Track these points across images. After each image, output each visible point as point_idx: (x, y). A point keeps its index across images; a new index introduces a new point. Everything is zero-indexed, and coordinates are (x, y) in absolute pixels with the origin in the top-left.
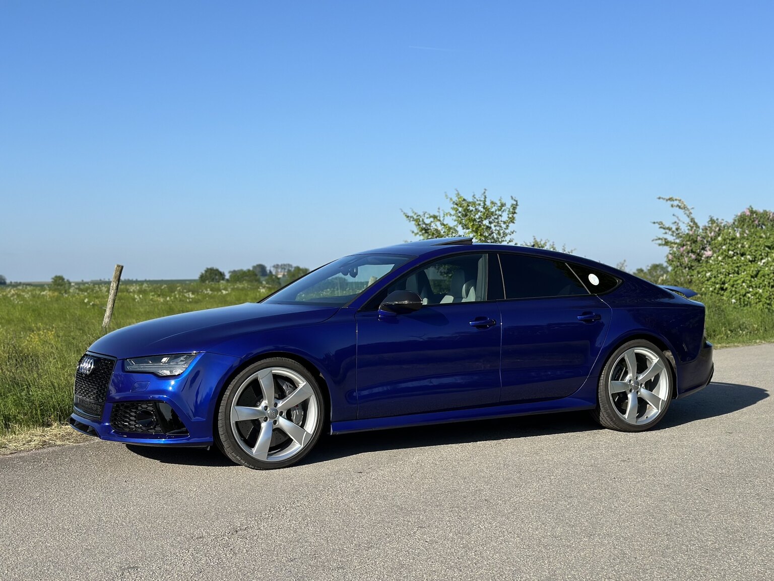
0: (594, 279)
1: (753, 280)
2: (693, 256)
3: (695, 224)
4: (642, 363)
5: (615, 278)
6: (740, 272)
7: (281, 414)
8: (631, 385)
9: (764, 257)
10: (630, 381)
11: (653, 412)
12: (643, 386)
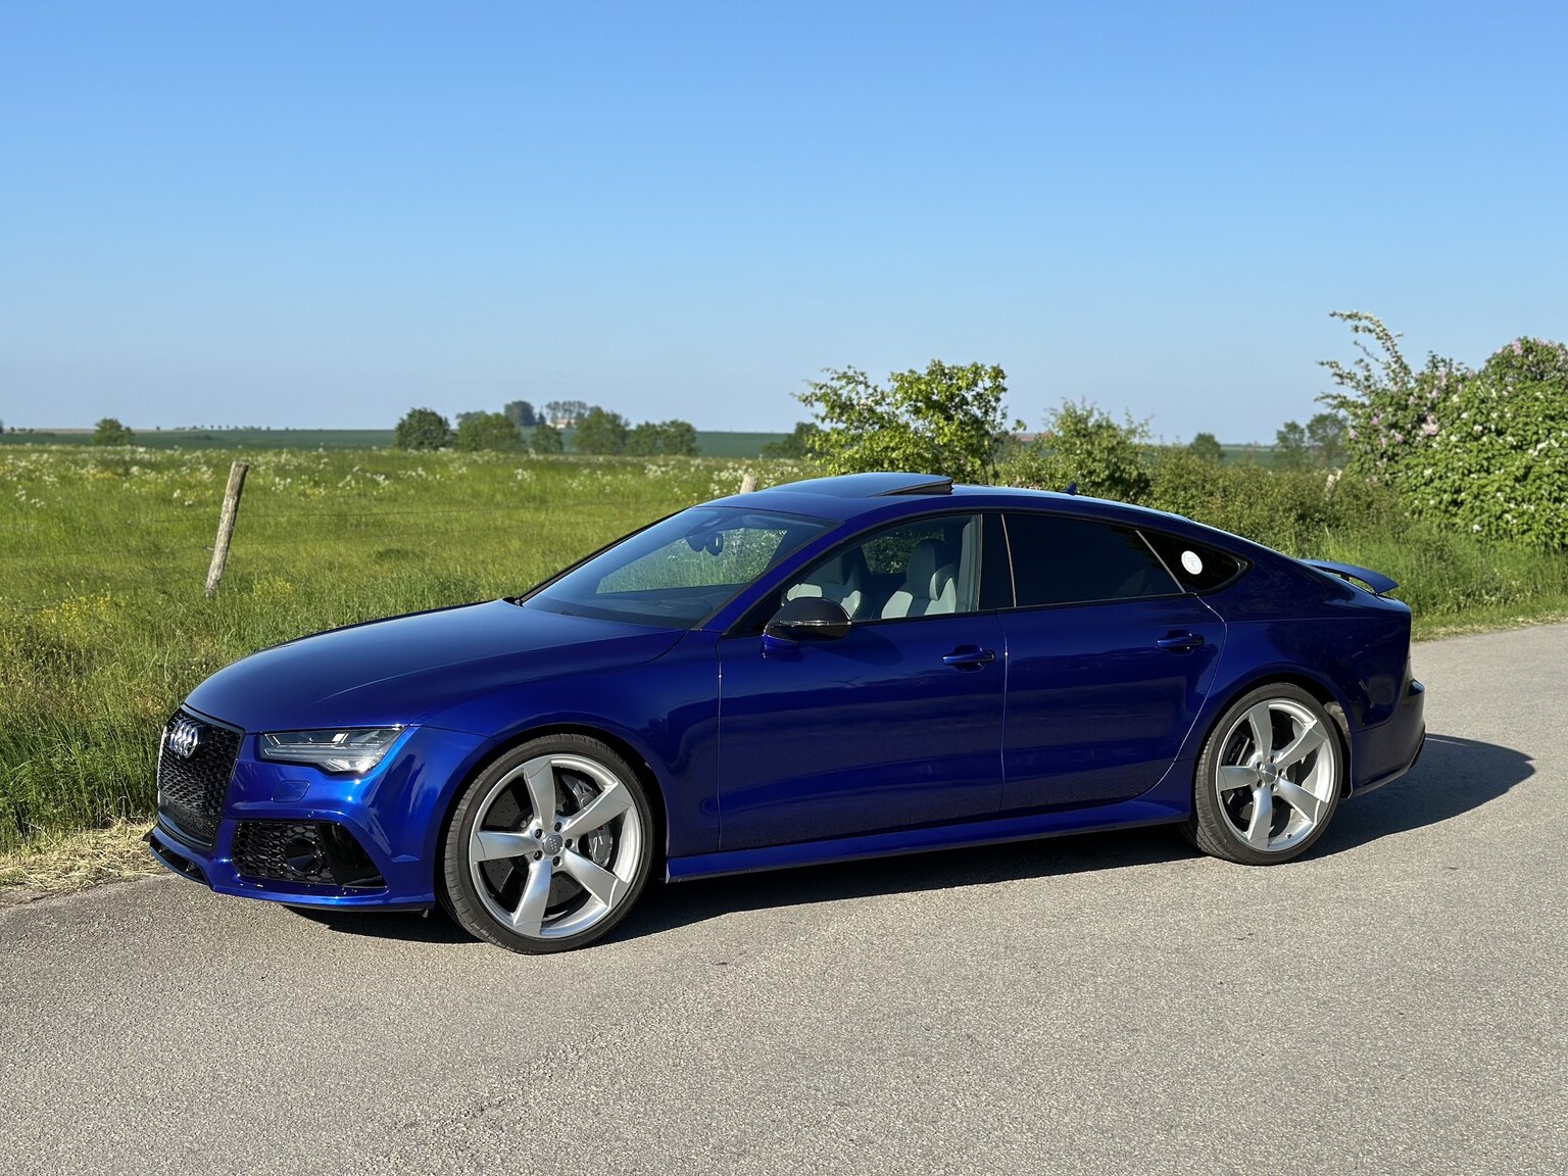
0: (1192, 563)
1: (1517, 485)
2: (1399, 437)
3: (1405, 368)
4: (1283, 731)
5: (1233, 557)
6: (1492, 469)
7: (568, 845)
8: (1259, 773)
9: (1543, 437)
10: (1259, 765)
11: (1303, 825)
12: (1284, 773)
